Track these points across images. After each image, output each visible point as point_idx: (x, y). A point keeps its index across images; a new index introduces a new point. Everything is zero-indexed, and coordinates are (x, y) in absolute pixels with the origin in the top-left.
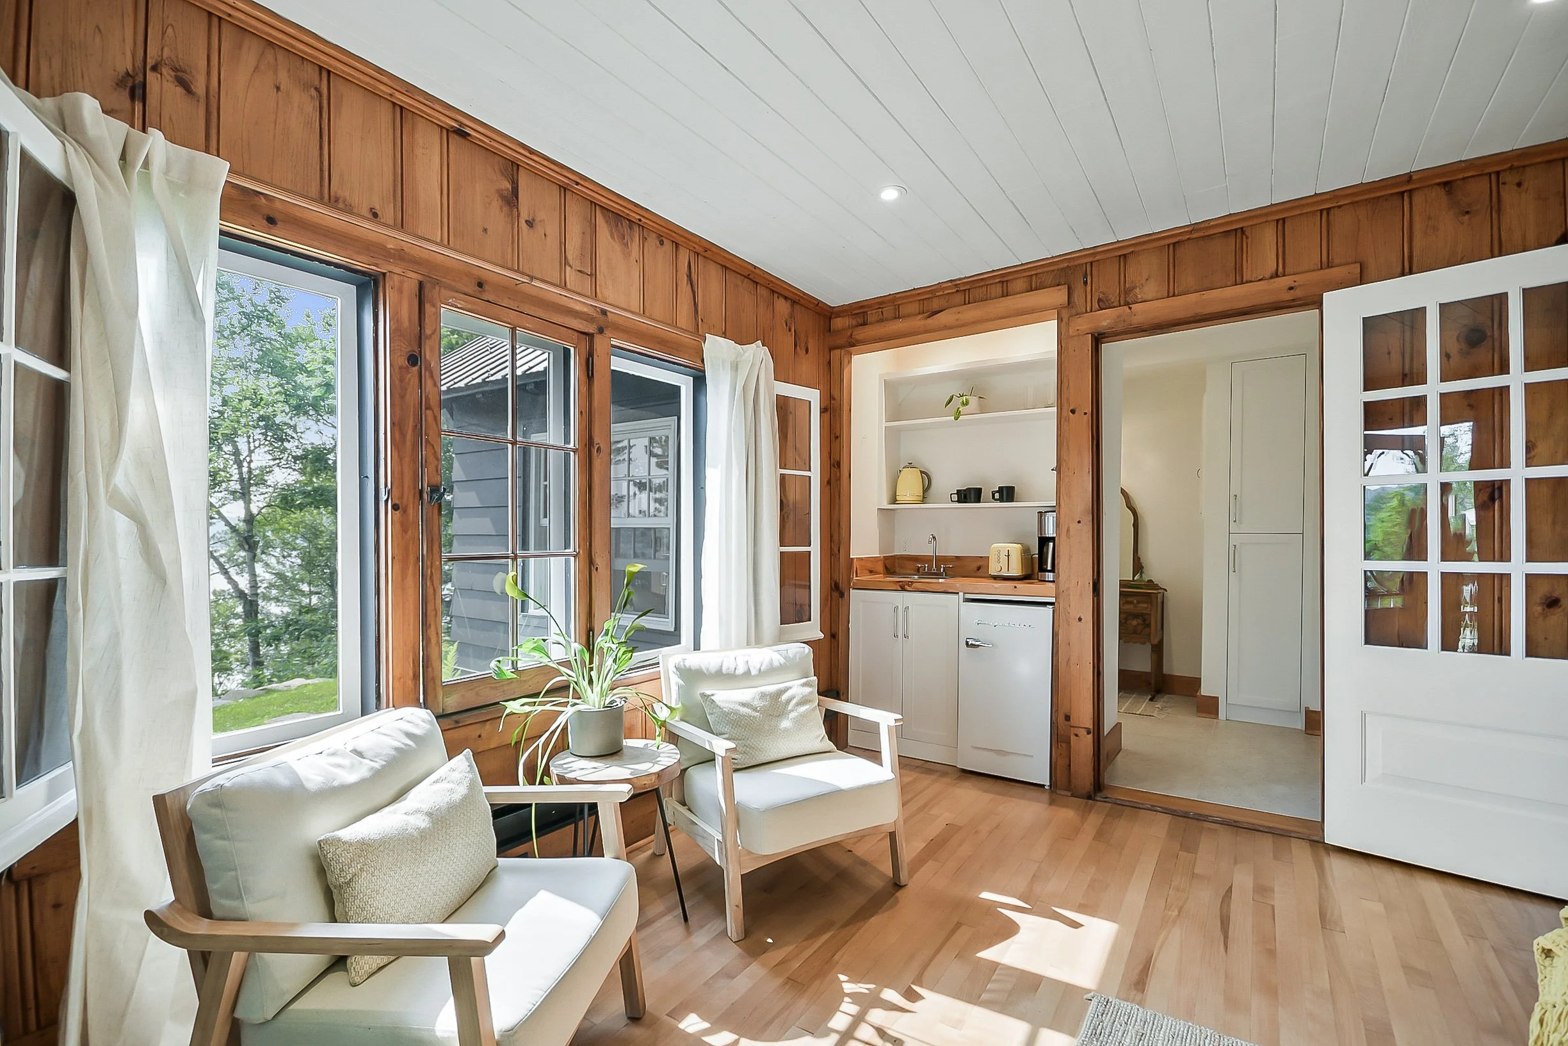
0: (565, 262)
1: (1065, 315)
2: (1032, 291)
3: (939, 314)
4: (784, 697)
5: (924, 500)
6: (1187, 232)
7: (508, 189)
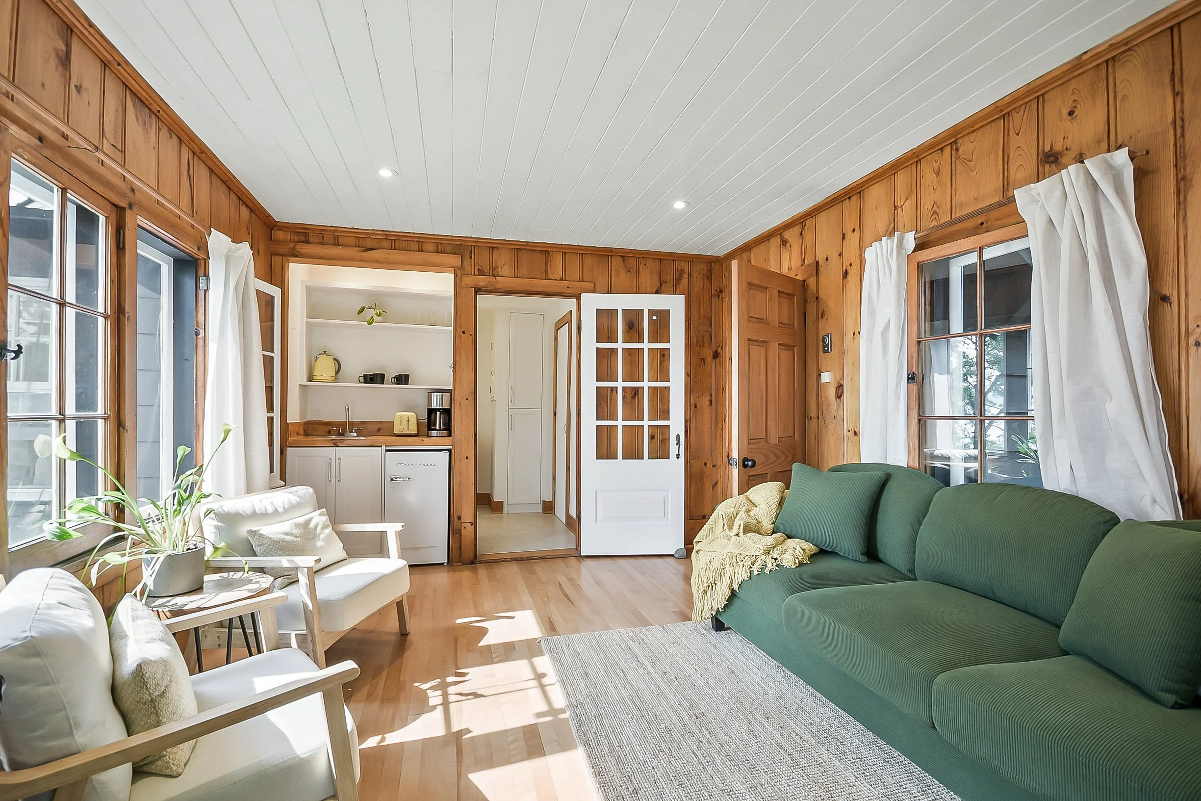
0: (102, 134)
1: (459, 274)
2: (438, 253)
3: (372, 251)
4: (312, 525)
5: (336, 379)
6: (524, 245)
7: (63, 51)
